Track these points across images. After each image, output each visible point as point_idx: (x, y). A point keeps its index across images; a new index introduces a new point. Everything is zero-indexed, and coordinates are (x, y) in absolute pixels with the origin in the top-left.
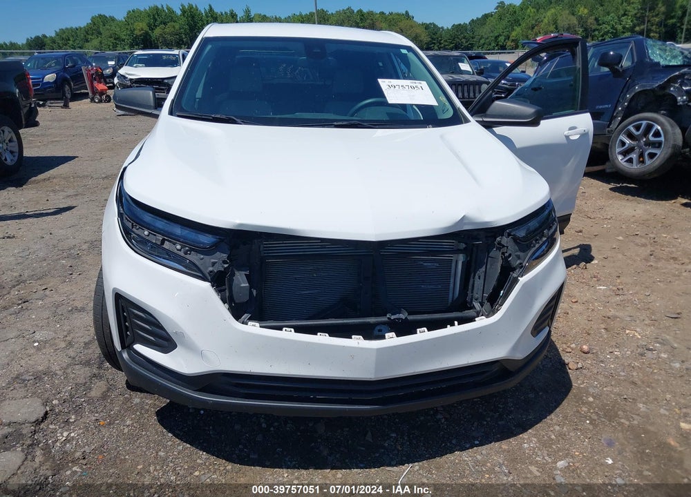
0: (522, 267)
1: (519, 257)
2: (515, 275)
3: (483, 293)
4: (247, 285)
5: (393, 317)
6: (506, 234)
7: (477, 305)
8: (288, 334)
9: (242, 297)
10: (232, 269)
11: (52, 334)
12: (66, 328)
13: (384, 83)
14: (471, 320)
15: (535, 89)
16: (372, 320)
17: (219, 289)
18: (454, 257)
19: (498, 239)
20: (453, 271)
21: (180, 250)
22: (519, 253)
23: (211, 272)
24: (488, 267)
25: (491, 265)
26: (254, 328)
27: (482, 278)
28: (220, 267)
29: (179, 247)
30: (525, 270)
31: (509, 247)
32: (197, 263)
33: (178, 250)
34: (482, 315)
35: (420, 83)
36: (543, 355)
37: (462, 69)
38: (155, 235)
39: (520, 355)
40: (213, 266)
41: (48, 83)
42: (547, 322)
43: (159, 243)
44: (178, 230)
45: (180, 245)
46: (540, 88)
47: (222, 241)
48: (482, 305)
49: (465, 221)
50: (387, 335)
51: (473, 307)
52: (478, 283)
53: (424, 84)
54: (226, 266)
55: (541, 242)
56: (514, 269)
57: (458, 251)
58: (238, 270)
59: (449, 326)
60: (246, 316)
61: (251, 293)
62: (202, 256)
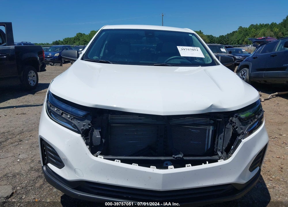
0: (244, 134)
1: (242, 129)
2: (239, 138)
3: (223, 147)
4: (100, 136)
5: (176, 157)
6: (235, 116)
7: (220, 153)
8: (117, 163)
9: (97, 143)
10: (93, 128)
11: (27, 156)
12: (33, 153)
13: (179, 48)
14: (216, 161)
15: (254, 58)
16: (162, 158)
17: (86, 138)
18: (208, 127)
19: (231, 119)
20: (207, 135)
21: (69, 118)
22: (242, 127)
23: (82, 129)
24: (225, 133)
25: (227, 132)
26: (100, 159)
27: (222, 139)
28: (87, 127)
29: (69, 116)
30: (245, 136)
31: (237, 123)
32: (77, 125)
33: (68, 118)
34: (222, 159)
35: (197, 48)
36: (257, 181)
37: (222, 51)
38: (59, 111)
39: (244, 181)
40: (84, 126)
41: (56, 57)
42: (258, 164)
43: (60, 115)
44: (70, 109)
45: (70, 115)
46: (257, 58)
47: (88, 114)
48: (222, 154)
49: (213, 108)
50: (169, 167)
51: (217, 154)
52: (220, 141)
53: (199, 49)
54: (90, 126)
55: (254, 122)
56: (239, 135)
57: (210, 124)
58: (96, 129)
59: (203, 164)
60: (98, 152)
61: (101, 141)
62: (79, 121)
